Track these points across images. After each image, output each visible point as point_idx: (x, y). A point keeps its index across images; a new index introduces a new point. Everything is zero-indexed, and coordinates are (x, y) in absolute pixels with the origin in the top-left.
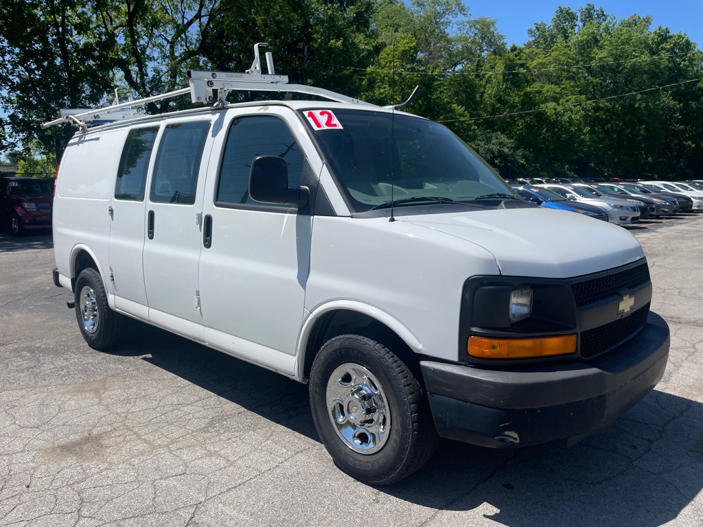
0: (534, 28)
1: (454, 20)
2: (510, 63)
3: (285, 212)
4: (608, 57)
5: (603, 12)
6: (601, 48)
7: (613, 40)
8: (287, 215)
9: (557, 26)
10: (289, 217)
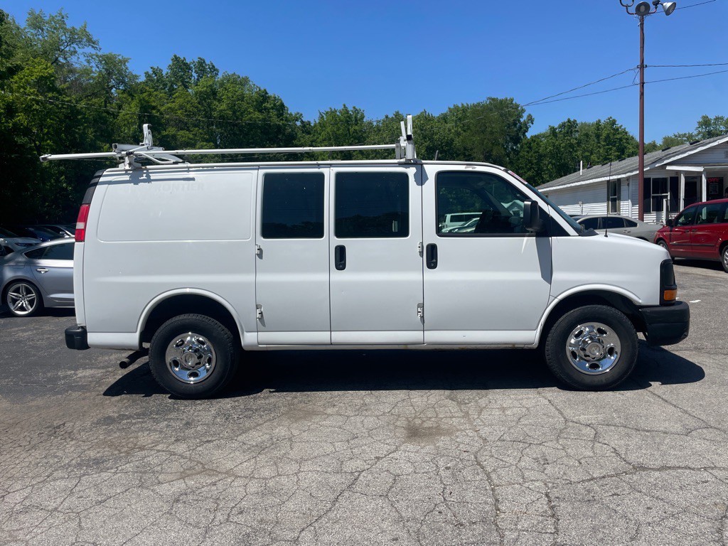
0: (151, 72)
1: (80, 51)
2: (145, 104)
3: (524, 236)
4: (227, 109)
5: (213, 66)
6: (220, 101)
7: (230, 95)
8: (526, 238)
9: (175, 74)
10: (527, 240)
